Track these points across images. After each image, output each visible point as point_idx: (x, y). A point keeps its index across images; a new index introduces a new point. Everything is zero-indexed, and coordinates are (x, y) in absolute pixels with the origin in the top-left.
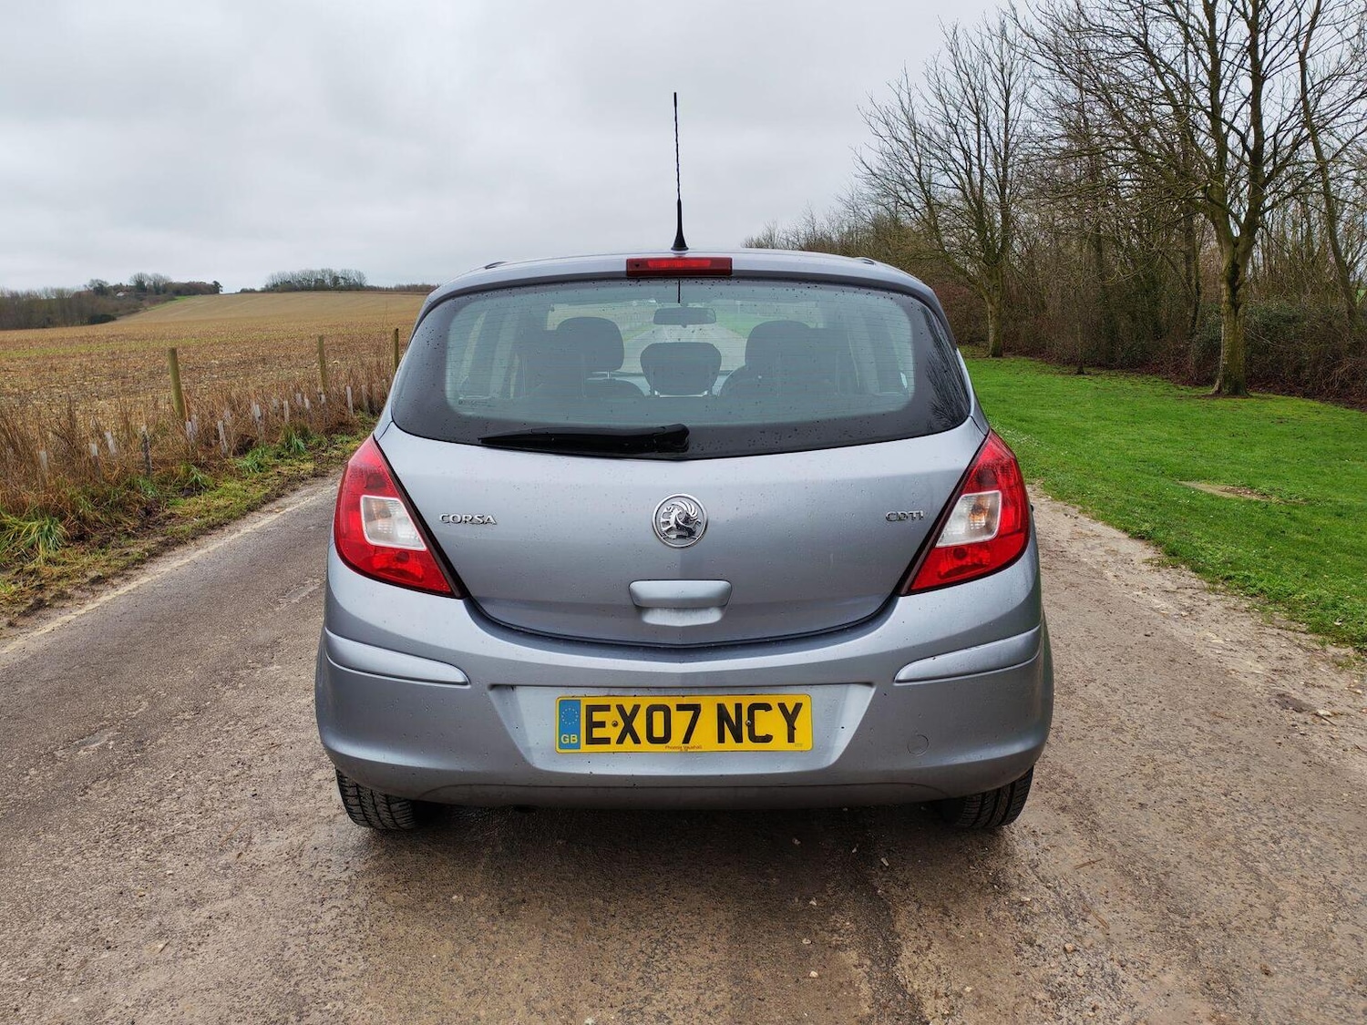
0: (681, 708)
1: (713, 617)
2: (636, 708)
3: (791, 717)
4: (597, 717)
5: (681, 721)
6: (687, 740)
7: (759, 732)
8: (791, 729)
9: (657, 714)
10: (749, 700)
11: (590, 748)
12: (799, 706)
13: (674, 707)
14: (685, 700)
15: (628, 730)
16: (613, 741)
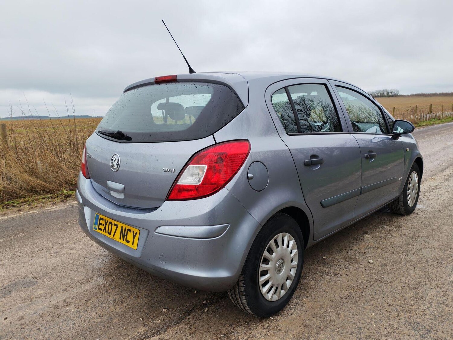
0: (115, 225)
1: (121, 196)
2: (108, 221)
3: (134, 236)
4: (102, 222)
5: (114, 228)
6: (114, 236)
7: (128, 239)
8: (134, 241)
9: (110, 225)
10: (128, 227)
11: (98, 231)
12: (136, 233)
13: (113, 224)
14: (116, 223)
15: (105, 228)
16: (103, 230)
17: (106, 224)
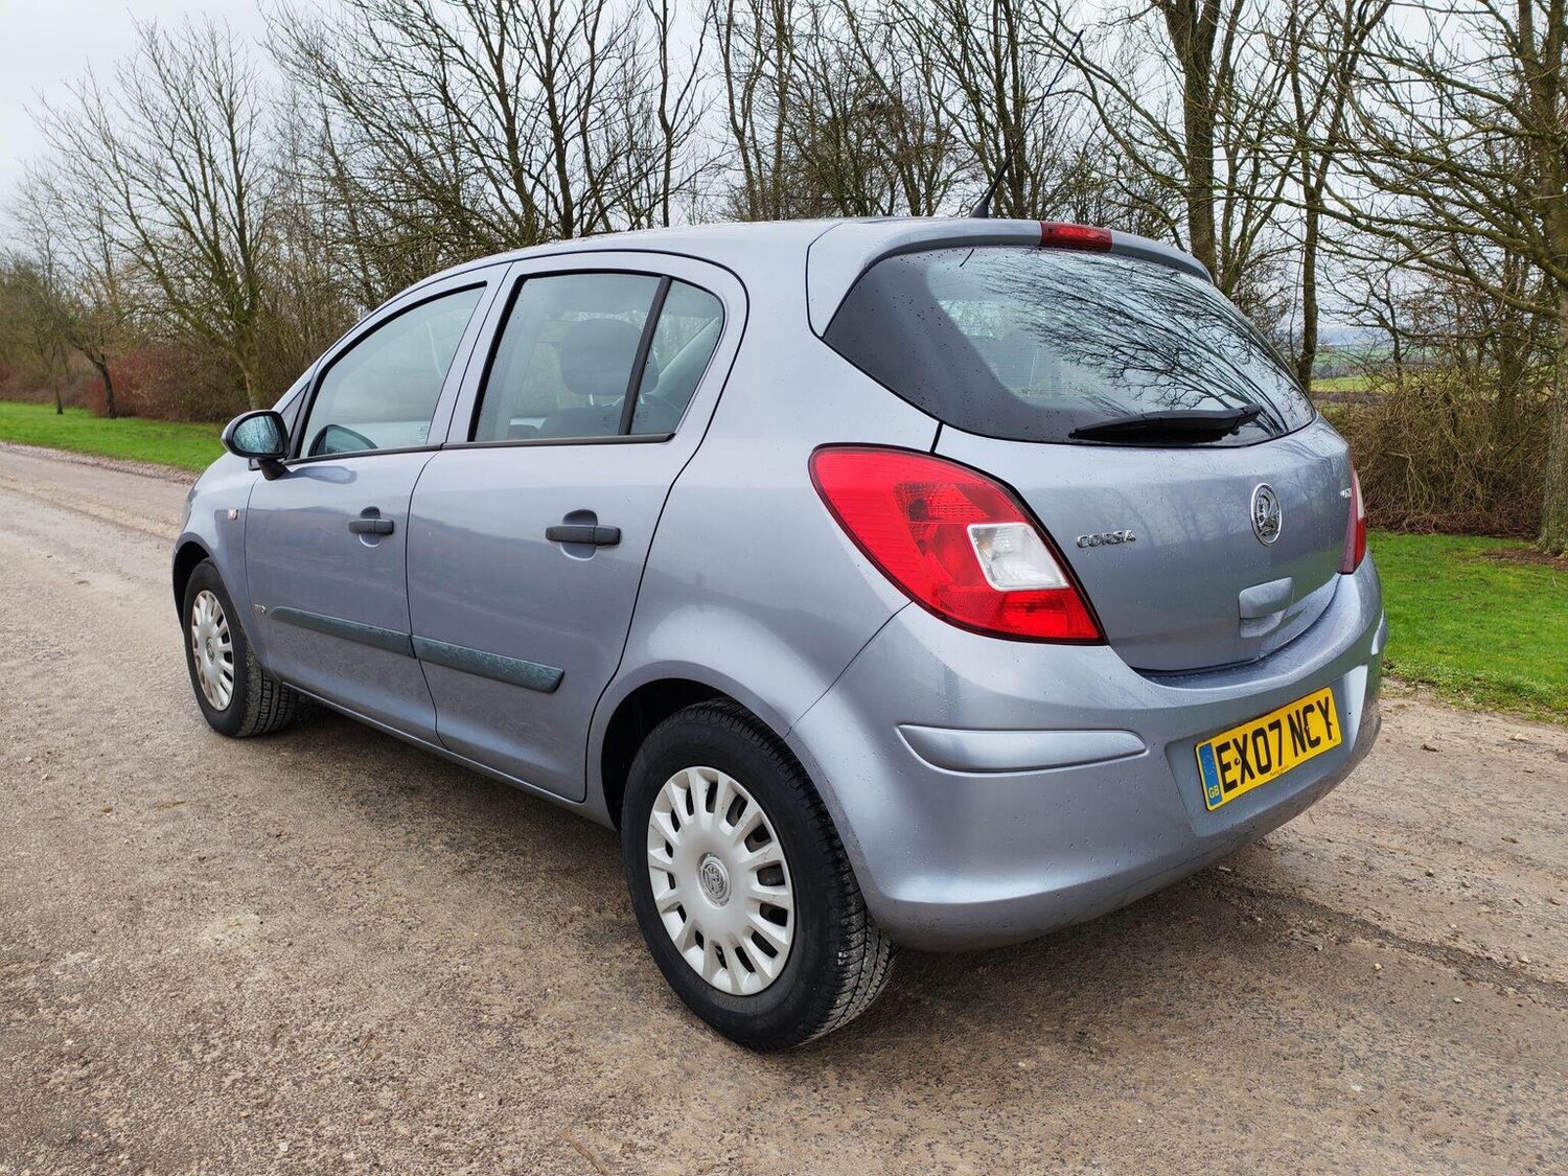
0: (1270, 727)
2: (1245, 737)
3: (1325, 713)
4: (1224, 758)
5: (1272, 736)
6: (1280, 764)
7: (1313, 738)
8: (1328, 724)
9: (1260, 740)
10: (1300, 705)
11: (1228, 797)
12: (1327, 699)
13: (1267, 729)
14: (1271, 719)
15: (1245, 766)
16: (1239, 781)
17: (1242, 752)
